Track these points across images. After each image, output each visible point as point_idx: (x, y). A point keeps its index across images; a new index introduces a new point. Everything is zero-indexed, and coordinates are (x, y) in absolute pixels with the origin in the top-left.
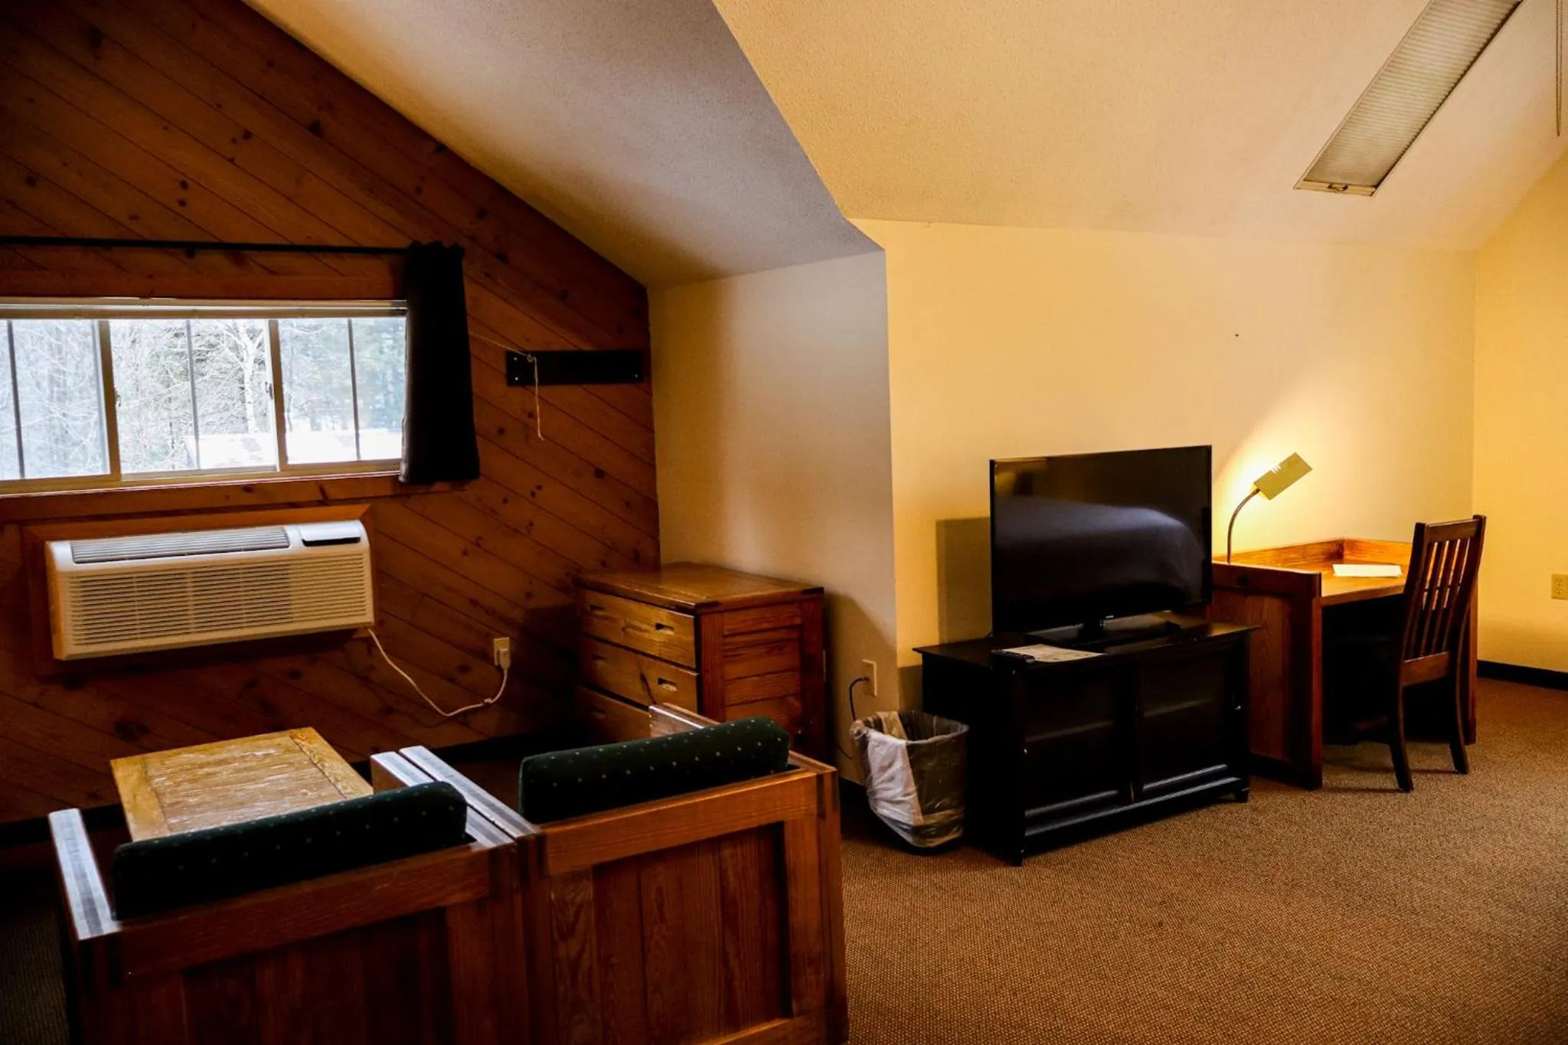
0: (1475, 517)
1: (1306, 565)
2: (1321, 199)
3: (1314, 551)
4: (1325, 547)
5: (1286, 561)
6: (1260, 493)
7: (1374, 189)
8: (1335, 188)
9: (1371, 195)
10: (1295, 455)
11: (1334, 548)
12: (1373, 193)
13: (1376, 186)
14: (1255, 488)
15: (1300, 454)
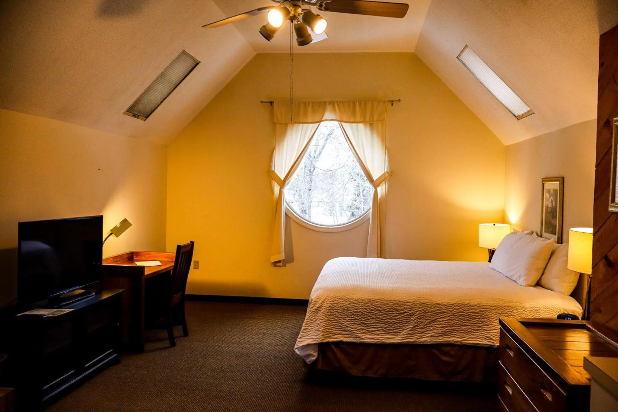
0: (191, 242)
1: (122, 263)
2: (130, 119)
3: (125, 257)
4: (128, 255)
5: (116, 262)
6: (113, 234)
7: (146, 118)
8: (135, 116)
9: (145, 120)
10: (125, 219)
11: (130, 255)
12: (146, 120)
13: (147, 117)
14: (111, 232)
15: (127, 219)
